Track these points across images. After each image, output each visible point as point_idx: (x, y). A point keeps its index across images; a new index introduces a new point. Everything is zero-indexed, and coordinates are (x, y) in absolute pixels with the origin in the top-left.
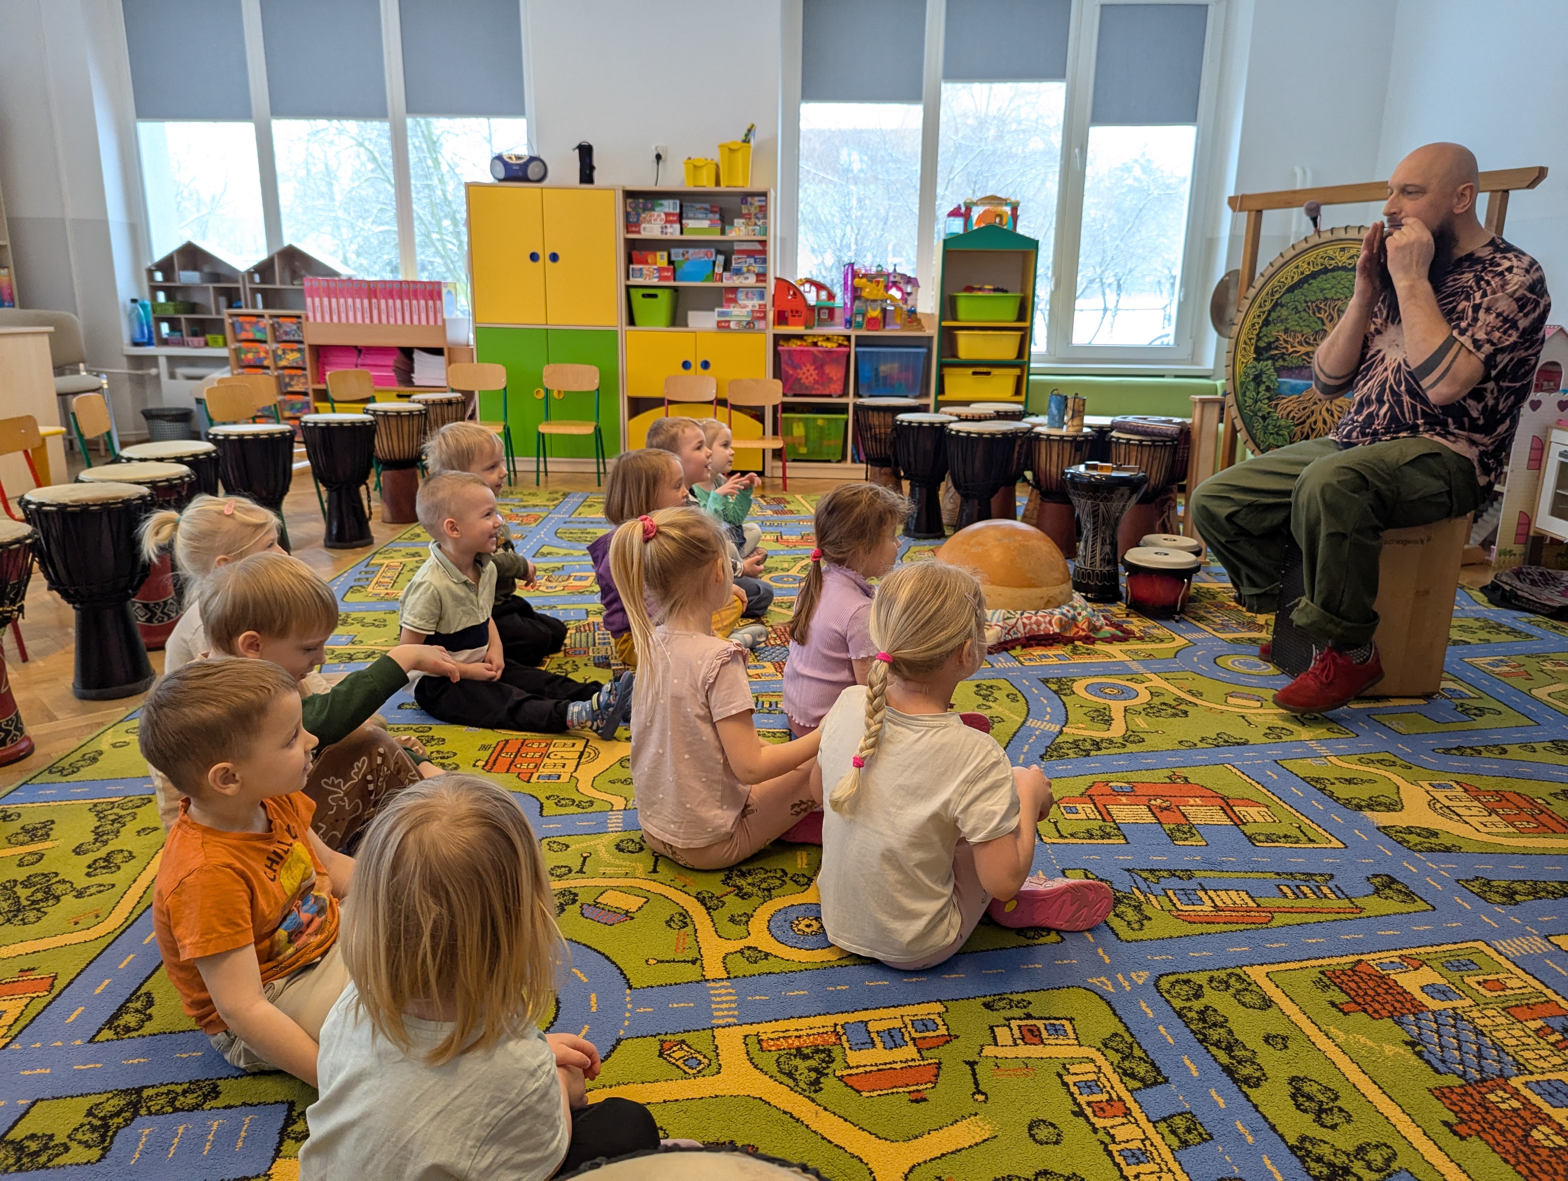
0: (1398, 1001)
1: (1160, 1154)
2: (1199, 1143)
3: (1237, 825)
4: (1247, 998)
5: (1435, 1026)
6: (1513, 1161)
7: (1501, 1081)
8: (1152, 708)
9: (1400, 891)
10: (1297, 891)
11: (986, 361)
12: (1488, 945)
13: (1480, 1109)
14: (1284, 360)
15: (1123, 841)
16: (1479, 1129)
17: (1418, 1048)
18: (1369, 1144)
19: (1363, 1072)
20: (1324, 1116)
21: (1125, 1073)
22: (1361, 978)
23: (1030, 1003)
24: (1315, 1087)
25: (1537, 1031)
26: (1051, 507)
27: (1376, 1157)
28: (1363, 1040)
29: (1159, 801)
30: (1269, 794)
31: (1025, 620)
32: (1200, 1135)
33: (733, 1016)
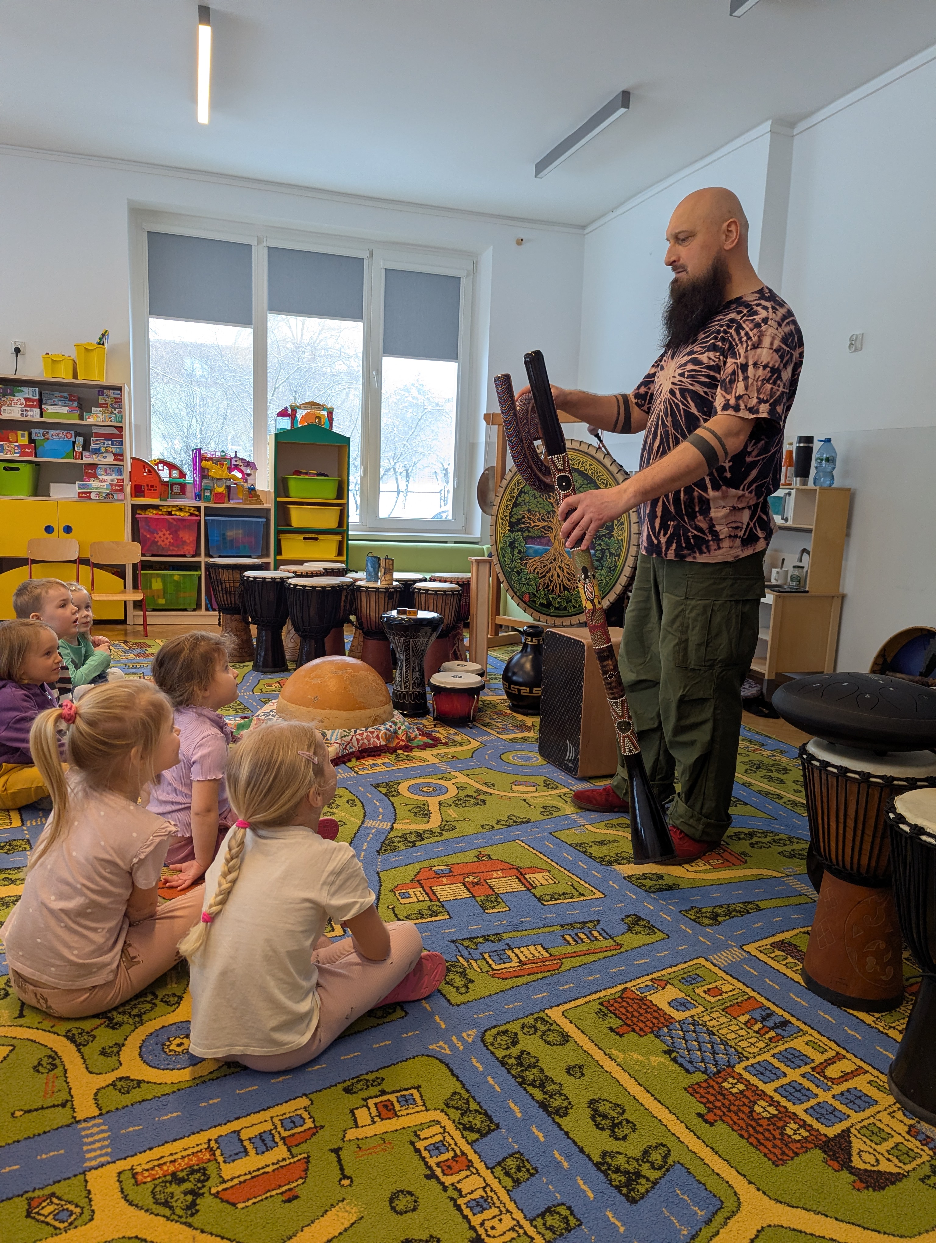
0: (655, 1018)
1: (498, 1198)
2: (528, 1179)
3: (529, 890)
4: (551, 1037)
5: (681, 1033)
6: (746, 1135)
7: (729, 1070)
8: (459, 800)
9: (645, 926)
10: (576, 938)
11: (315, 529)
12: (706, 960)
13: (720, 1097)
14: (529, 532)
15: (447, 917)
16: (721, 1114)
17: (674, 1055)
18: (650, 1147)
19: (639, 1084)
20: (616, 1130)
21: (465, 1129)
22: (628, 1003)
23: (383, 1079)
24: (608, 1105)
25: (745, 1024)
26: (372, 643)
27: (656, 1156)
28: (635, 1056)
29: (471, 878)
30: (549, 861)
31: (358, 737)
32: (528, 1170)
33: (106, 1154)
